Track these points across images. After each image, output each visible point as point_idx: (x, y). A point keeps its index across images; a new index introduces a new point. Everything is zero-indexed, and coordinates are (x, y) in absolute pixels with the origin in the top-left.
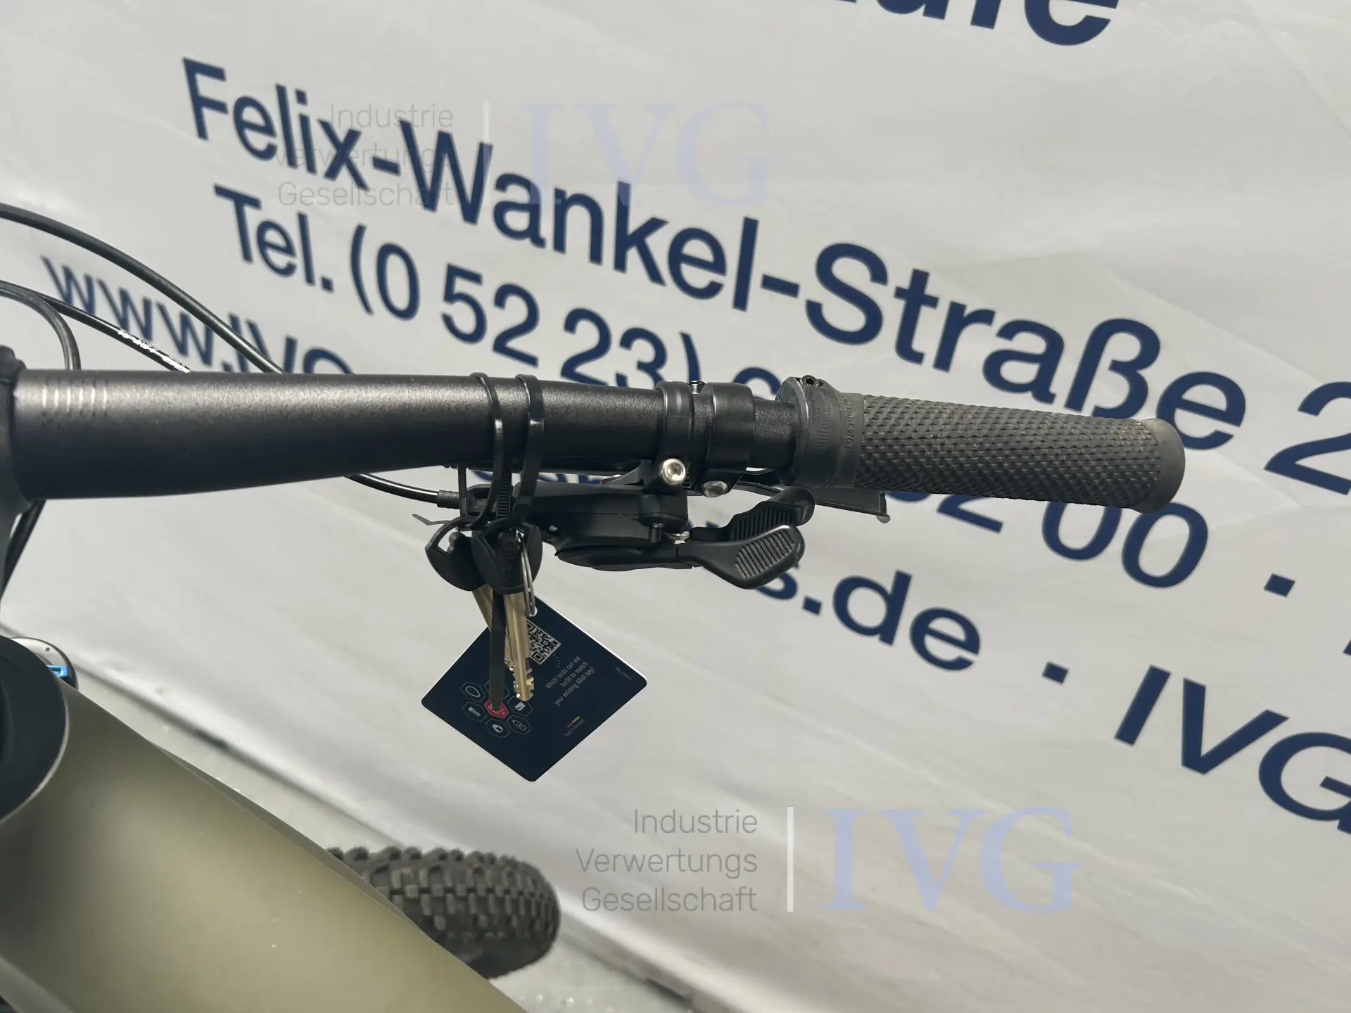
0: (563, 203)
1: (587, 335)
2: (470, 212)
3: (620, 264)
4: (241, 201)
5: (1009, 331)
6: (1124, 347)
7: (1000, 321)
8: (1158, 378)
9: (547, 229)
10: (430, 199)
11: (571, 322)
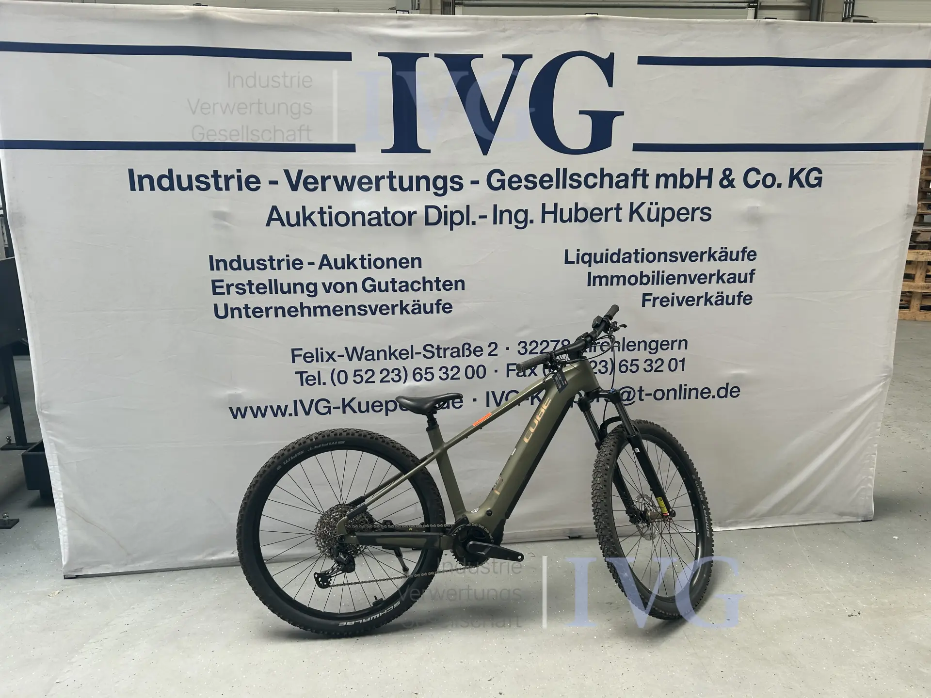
0: (378, 352)
1: (385, 373)
2: (359, 359)
3: (390, 359)
4: (301, 373)
5: (452, 349)
6: (467, 346)
7: (450, 348)
8: (472, 349)
9: (376, 357)
10: (350, 359)
11: (381, 372)
